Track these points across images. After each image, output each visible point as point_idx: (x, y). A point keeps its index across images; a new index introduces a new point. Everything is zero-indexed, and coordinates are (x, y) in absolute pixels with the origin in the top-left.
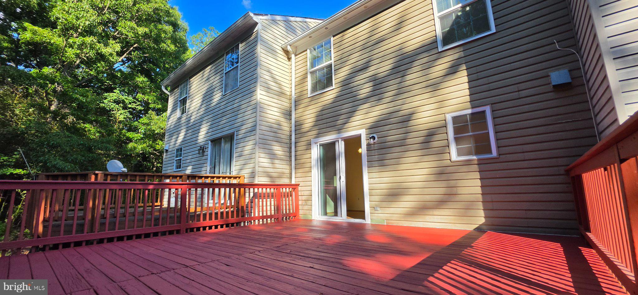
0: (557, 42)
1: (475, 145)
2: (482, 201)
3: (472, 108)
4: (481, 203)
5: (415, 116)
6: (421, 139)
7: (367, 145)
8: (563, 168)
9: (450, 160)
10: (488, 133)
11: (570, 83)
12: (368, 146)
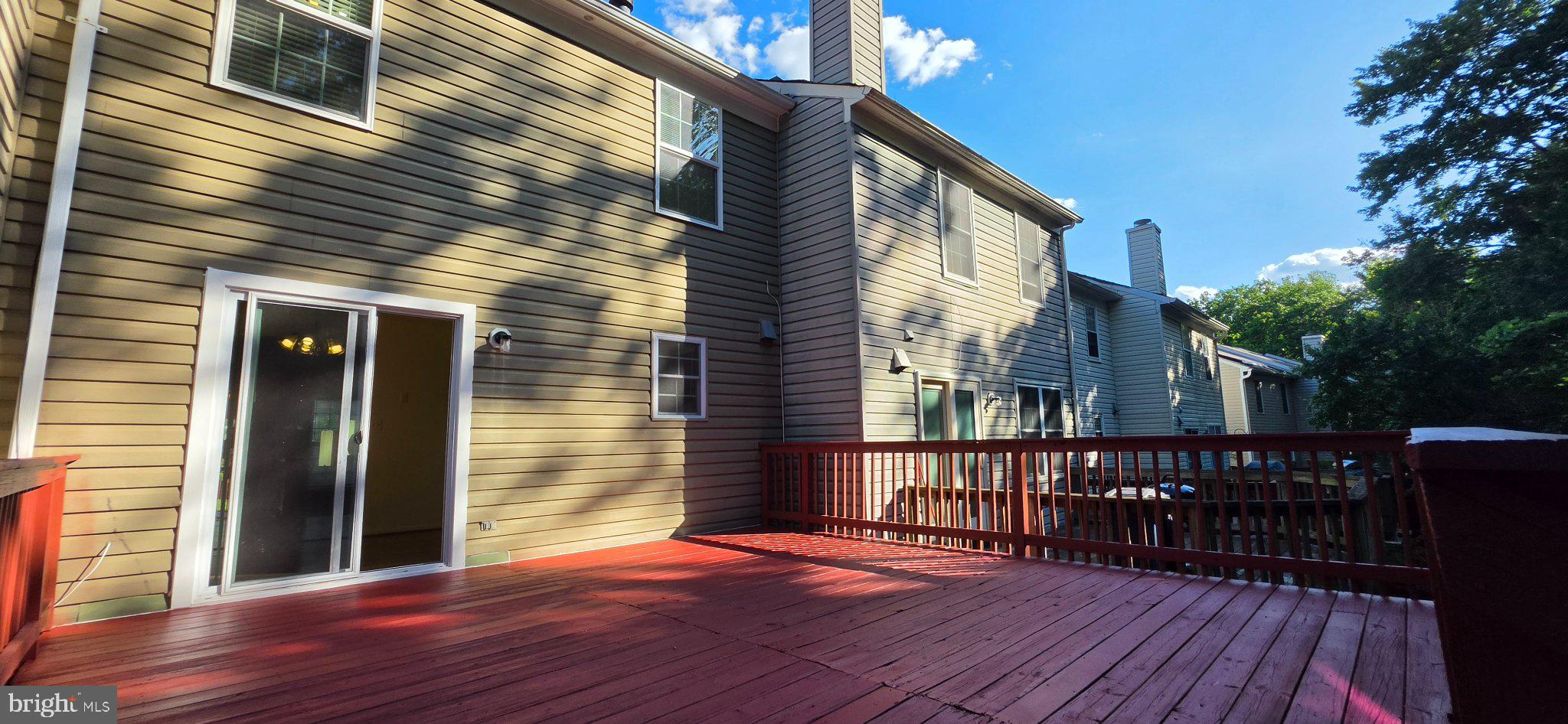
0: (769, 284)
1: (683, 396)
2: (683, 488)
3: (688, 334)
4: (682, 492)
5: (612, 305)
6: (615, 356)
7: (476, 352)
8: (756, 441)
9: (650, 416)
10: (700, 380)
11: (772, 339)
12: (478, 355)
